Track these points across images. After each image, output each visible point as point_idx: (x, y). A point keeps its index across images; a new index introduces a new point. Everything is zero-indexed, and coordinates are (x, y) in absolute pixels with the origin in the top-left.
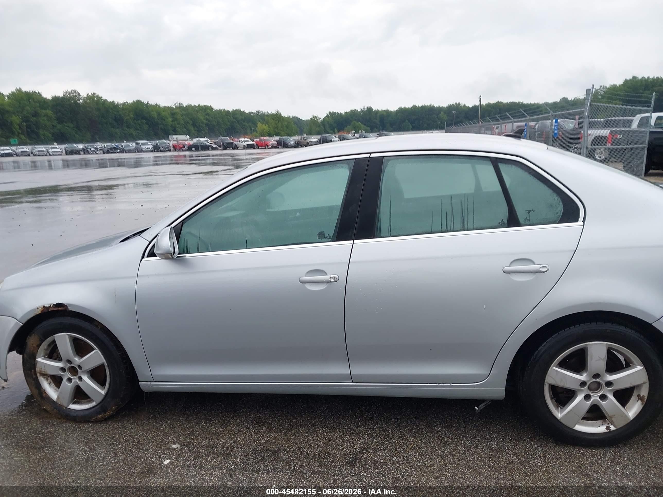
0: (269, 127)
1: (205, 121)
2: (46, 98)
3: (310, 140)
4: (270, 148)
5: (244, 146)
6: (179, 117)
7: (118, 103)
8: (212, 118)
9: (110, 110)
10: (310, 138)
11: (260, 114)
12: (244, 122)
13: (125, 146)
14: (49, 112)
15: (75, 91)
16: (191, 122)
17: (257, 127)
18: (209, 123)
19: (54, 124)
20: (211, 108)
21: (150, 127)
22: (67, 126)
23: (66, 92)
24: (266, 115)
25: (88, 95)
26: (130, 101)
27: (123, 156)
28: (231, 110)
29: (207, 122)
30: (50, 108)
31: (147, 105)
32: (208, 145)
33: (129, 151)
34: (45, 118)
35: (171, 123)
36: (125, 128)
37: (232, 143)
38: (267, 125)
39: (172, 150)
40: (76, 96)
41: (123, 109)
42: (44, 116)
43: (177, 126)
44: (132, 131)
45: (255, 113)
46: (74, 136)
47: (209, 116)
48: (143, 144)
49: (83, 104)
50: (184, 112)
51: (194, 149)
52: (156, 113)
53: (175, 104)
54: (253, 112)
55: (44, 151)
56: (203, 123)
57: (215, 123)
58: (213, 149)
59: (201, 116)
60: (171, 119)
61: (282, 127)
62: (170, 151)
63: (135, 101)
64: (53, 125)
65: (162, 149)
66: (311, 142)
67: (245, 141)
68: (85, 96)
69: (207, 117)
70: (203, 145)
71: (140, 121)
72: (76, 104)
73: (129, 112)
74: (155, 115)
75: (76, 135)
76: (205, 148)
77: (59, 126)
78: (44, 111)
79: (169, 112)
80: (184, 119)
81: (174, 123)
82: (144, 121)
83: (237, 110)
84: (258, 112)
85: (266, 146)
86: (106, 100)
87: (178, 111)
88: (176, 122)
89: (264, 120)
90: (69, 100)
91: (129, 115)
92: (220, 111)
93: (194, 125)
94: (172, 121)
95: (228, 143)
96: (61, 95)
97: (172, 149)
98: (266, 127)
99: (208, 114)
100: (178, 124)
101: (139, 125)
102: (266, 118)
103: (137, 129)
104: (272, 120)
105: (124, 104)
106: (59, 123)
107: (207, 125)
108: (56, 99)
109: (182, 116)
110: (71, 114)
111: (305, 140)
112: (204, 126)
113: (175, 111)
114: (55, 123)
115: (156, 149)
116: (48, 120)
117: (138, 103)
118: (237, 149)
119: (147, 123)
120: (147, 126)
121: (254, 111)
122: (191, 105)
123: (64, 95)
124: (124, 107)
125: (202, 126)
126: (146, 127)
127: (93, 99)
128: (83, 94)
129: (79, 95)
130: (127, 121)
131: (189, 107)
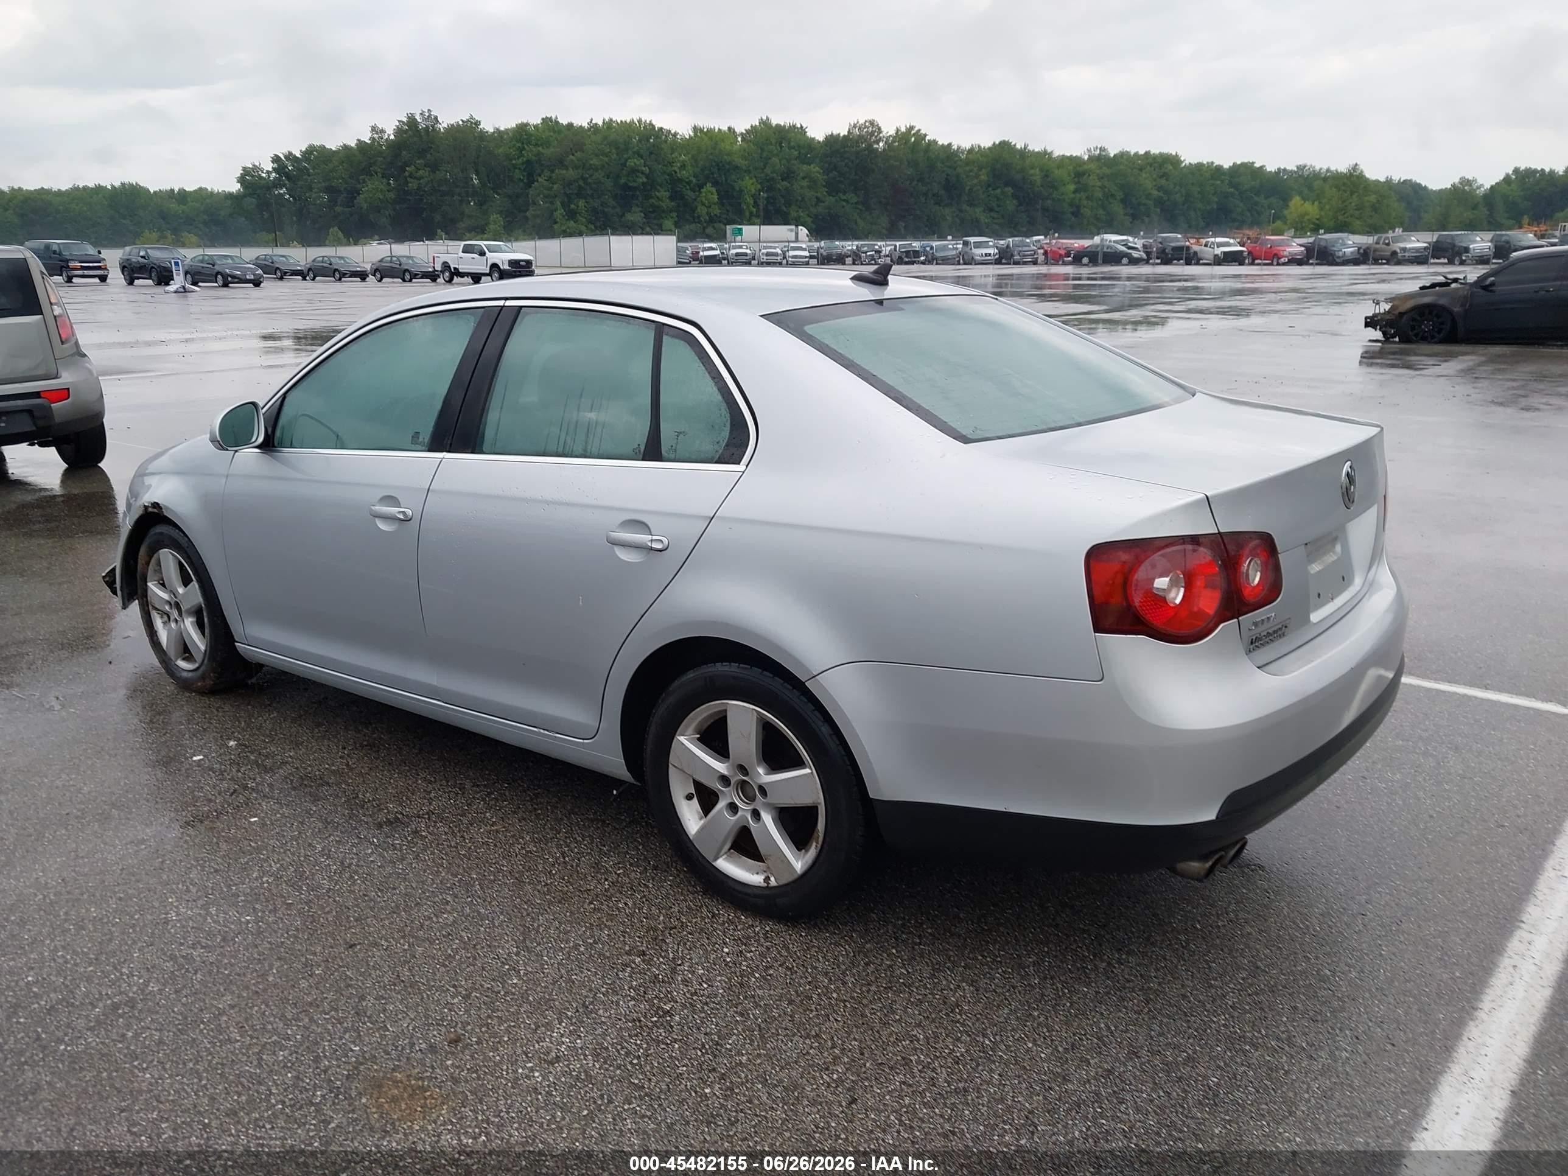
0: (1321, 209)
1: (1155, 193)
2: (813, 139)
3: (1402, 245)
4: (1284, 264)
5: (1216, 255)
6: (1093, 181)
7: (959, 148)
8: (1175, 184)
9: (939, 164)
10: (1405, 241)
11: (1306, 173)
12: (1258, 194)
13: (939, 249)
14: (815, 169)
15: (872, 123)
16: (1120, 195)
17: (1287, 206)
18: (1165, 198)
19: (819, 195)
20: (1172, 161)
21: (1020, 204)
22: (844, 200)
23: (855, 126)
24: (1323, 176)
25: (898, 130)
26: (986, 142)
27: (931, 271)
28: (1227, 165)
29: (1161, 194)
30: (817, 160)
31: (1024, 153)
32: (1122, 252)
33: (945, 261)
34: (805, 183)
35: (1072, 196)
36: (965, 207)
37: (1188, 248)
38: (1316, 203)
39: (1039, 261)
40: (872, 134)
41: (967, 162)
42: (803, 178)
43: (1085, 202)
44: (979, 212)
45: (1291, 171)
46: (856, 223)
47: (1167, 180)
48: (978, 245)
49: (884, 150)
50: (1107, 171)
51: (1085, 260)
52: (1041, 170)
53: (1089, 151)
54: (1289, 168)
55: (776, 254)
56: (1148, 196)
57: (1178, 198)
58: (1134, 261)
59: (1147, 181)
60: (1072, 187)
61: (1360, 208)
62: (1035, 263)
63: (997, 143)
64: (817, 198)
65: (1017, 257)
66: (1404, 250)
67: (1220, 245)
68: (892, 132)
69: (1163, 182)
70: (1109, 250)
71: (999, 191)
72: (870, 149)
73: (980, 168)
74: (1036, 176)
75: (859, 220)
76: (1113, 258)
77: (830, 200)
78: (805, 167)
79: (1071, 168)
80: (1103, 187)
81: (1078, 195)
82: (1009, 190)
83: (1243, 164)
84: (1301, 168)
85: (1273, 258)
86: (935, 142)
87: (1092, 166)
88: (1083, 195)
89: (1310, 188)
90: (857, 142)
91: (977, 176)
92: (1200, 166)
93: (1125, 201)
94: (1075, 192)
95: (1175, 249)
96: (844, 132)
97: (1041, 258)
98: (1312, 209)
99: (1165, 176)
100: (1088, 198)
101: (998, 199)
102: (1317, 184)
103: (991, 210)
104: (1334, 190)
105: (971, 151)
106: (829, 194)
107: (1159, 202)
108: (831, 140)
109: (1101, 178)
110: (856, 174)
111: (1388, 244)
112: (1150, 203)
113: (1086, 167)
114: (822, 192)
115: (1004, 257)
116: (809, 187)
117: (1004, 147)
118: (1198, 264)
119: (1015, 196)
120: (1015, 202)
121: (1291, 167)
122: (1128, 153)
123: (849, 132)
124: (970, 156)
125: (1145, 204)
126: (1011, 205)
127: (908, 141)
128: (888, 129)
129: (880, 130)
130: (971, 190)
131: (1123, 156)
